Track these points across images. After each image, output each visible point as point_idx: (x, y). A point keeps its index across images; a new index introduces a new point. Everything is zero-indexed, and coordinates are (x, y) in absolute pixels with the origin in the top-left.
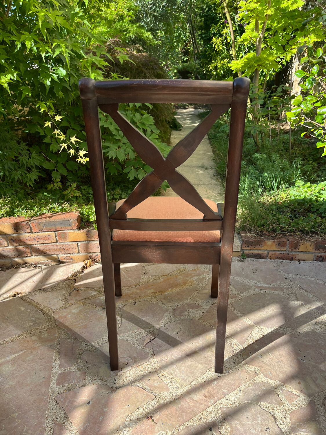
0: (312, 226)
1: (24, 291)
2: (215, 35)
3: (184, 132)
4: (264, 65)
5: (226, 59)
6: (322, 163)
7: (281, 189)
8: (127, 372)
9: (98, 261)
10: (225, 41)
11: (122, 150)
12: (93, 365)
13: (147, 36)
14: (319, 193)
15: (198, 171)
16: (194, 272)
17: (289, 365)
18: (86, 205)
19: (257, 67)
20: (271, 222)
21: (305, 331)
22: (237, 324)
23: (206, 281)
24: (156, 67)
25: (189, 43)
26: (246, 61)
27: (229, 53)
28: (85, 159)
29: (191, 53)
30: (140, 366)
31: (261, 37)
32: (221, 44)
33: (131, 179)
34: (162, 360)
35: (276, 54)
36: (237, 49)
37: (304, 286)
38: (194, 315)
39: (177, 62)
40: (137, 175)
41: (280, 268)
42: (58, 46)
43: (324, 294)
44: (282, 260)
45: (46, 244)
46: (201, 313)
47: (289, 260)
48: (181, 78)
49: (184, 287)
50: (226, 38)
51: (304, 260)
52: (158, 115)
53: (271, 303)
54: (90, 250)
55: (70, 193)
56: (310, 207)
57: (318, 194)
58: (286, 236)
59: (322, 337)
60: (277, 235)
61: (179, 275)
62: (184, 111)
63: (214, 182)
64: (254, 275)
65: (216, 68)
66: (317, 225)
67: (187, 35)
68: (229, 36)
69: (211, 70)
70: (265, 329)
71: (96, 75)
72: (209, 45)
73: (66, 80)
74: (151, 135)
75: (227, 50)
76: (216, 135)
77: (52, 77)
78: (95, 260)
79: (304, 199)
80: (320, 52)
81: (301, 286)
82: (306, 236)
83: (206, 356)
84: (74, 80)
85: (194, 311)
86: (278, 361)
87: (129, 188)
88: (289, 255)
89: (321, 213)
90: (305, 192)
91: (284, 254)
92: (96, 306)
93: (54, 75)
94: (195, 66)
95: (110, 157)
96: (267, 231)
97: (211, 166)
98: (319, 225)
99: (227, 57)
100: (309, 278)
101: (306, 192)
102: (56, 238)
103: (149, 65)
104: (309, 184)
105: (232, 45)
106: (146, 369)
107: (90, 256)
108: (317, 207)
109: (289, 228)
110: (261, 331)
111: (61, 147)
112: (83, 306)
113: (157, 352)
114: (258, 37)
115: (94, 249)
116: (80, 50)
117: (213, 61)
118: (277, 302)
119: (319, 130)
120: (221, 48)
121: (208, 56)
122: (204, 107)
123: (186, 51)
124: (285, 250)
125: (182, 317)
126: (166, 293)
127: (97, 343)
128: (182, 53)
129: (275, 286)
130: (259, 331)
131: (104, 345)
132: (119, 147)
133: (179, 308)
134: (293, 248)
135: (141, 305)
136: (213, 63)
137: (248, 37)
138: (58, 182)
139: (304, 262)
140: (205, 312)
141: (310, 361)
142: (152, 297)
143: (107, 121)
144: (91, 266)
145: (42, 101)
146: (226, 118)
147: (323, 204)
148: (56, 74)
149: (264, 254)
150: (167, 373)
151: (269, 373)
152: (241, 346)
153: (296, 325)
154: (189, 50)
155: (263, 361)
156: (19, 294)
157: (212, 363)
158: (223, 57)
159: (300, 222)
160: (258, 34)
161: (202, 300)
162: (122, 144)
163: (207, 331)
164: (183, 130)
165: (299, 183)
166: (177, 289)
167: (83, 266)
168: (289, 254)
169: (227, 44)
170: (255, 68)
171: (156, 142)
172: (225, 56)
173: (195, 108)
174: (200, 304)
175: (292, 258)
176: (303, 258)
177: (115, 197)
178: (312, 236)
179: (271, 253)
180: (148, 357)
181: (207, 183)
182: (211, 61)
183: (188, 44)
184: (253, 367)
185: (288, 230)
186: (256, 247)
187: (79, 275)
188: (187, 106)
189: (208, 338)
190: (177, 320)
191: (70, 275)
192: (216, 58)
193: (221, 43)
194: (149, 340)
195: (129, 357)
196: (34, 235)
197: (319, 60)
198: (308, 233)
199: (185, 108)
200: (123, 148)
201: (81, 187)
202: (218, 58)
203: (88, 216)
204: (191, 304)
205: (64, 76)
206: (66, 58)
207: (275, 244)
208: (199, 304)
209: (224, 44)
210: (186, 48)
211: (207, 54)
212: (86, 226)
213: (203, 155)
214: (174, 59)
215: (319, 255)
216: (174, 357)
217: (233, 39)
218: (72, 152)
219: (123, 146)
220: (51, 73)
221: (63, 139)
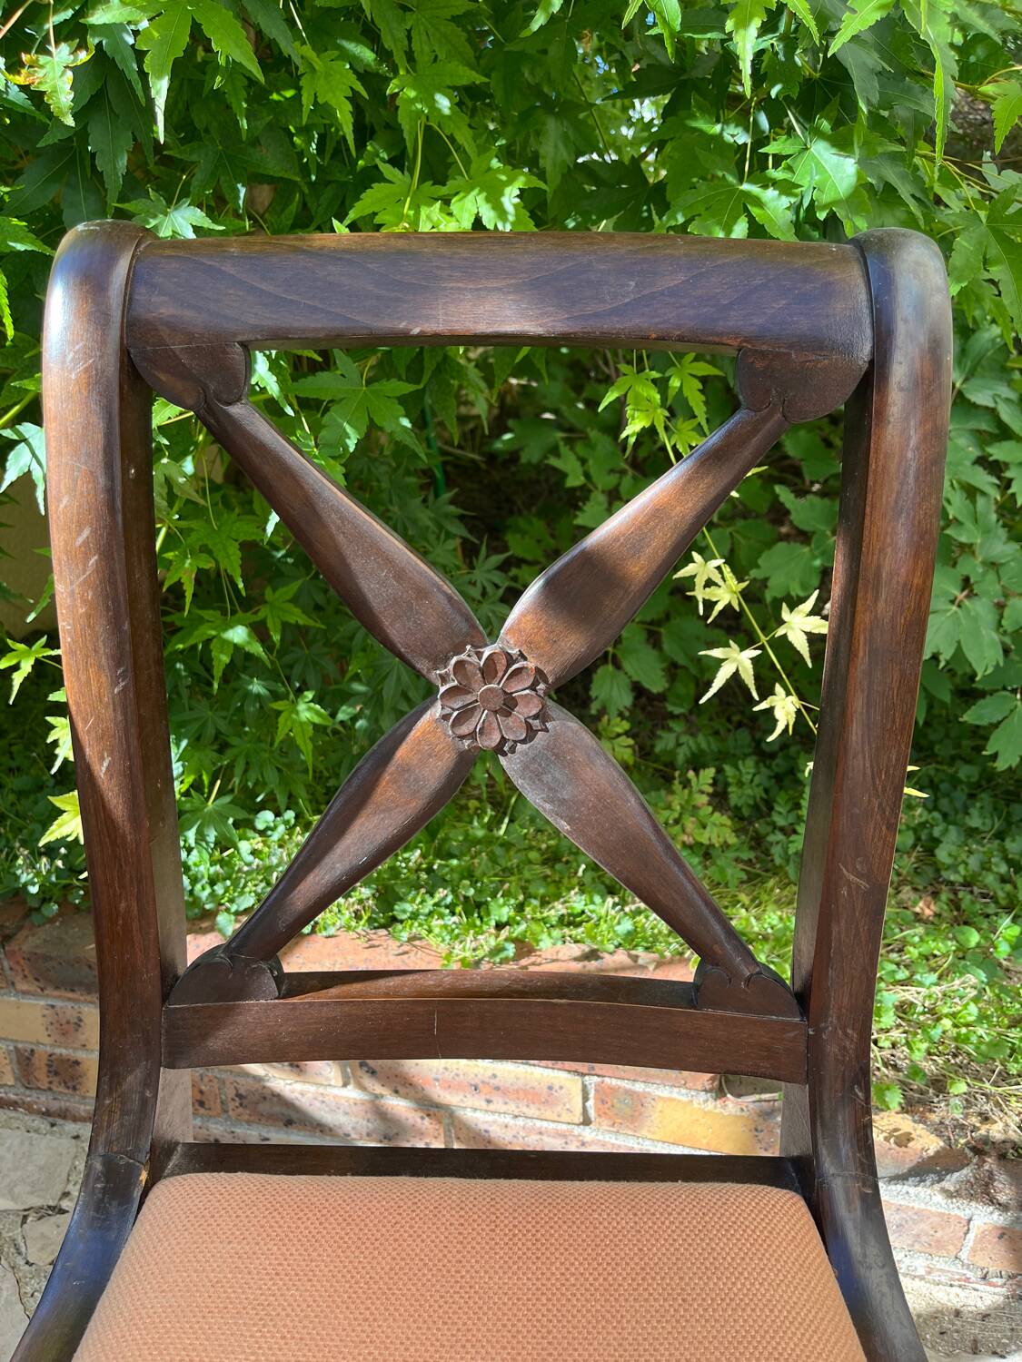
11: (981, 608)
33: (1001, 765)
45: (530, 1123)
55: (677, 821)
77: (755, 211)
93: (769, 195)
102: (584, 1108)
138: (619, 735)
145: (641, 370)
148: (786, 188)
196: (476, 1071)
205: (837, 202)
218: (784, 707)
219: (984, 575)
220: (746, 187)
221: (729, 607)
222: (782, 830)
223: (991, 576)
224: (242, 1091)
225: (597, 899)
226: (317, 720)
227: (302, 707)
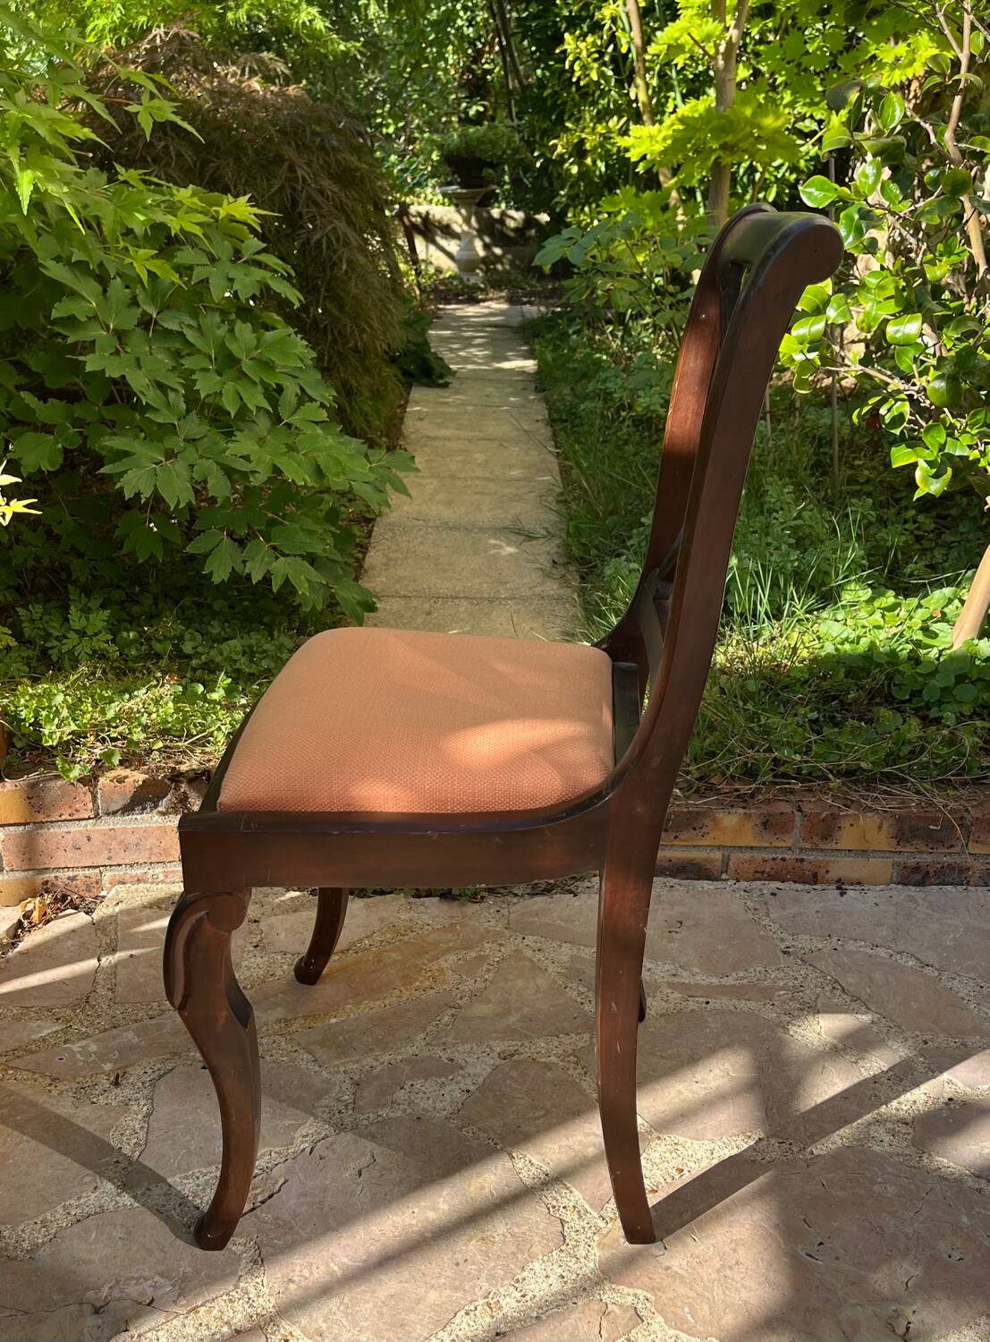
0: (888, 755)
2: (573, 22)
3: (458, 392)
4: (744, 145)
5: (615, 118)
6: (954, 518)
7: (788, 616)
8: (149, 1335)
9: (78, 902)
10: (611, 48)
11: (179, 466)
12: (14, 1312)
13: (304, 23)
14: (925, 630)
15: (495, 546)
16: (449, 936)
17: (762, 1279)
18: (35, 681)
19: (720, 153)
20: (742, 742)
21: (833, 1147)
22: (587, 1131)
23: (489, 970)
24: (335, 143)
25: (487, 49)
26: (679, 130)
27: (628, 94)
28: (7, 504)
29: (497, 86)
30: (202, 1309)
31: (734, 40)
32: (595, 60)
33: (216, 579)
34: (290, 1281)
35: (792, 105)
36: (654, 82)
37: (850, 980)
38: (431, 1101)
39: (444, 119)
40: (244, 562)
41: (767, 915)
43: (914, 1005)
44: (779, 884)
46: (457, 1094)
47: (804, 883)
48: (458, 184)
49: (406, 995)
50: (613, 39)
51: (859, 883)
52: (345, 326)
53: (723, 1047)
54: (45, 859)
56: (889, 686)
57: (919, 636)
58: (792, 792)
59: (890, 1169)
60: (758, 790)
61: (391, 950)
62: (471, 310)
63: (552, 588)
64: (671, 941)
65: (579, 151)
66: (906, 750)
67: (478, 19)
68: (623, 29)
69: (561, 155)
70: (688, 1144)
71: (38, 178)
72: (552, 63)
74: (298, 408)
75: (620, 83)
76: (576, 407)
78: (64, 897)
79: (870, 656)
80: (894, 111)
81: (836, 981)
82: (863, 793)
83: (459, 1257)
85: (429, 1086)
86: (723, 1266)
87: (214, 614)
88: (805, 863)
89: (928, 707)
90: (874, 627)
91: (784, 859)
92: (54, 1080)
94: (510, 138)
95: (128, 495)
96: (724, 774)
97: (546, 529)
98: (912, 752)
99: (618, 112)
100: (868, 950)
101: (878, 627)
103: (308, 133)
104: (890, 598)
105: (635, 64)
106: (226, 1319)
107: (47, 882)
108: (916, 681)
109: (806, 762)
110: (674, 1155)
113: (271, 1250)
114: (720, 37)
115: (60, 853)
117: (568, 125)
118: (743, 1043)
119: (896, 401)
120: (594, 76)
121: (549, 102)
122: (547, 298)
123: (478, 79)
124: (789, 846)
125: (384, 1112)
126: (333, 1021)
127: (39, 1226)
128: (461, 86)
129: (745, 982)
130: (668, 1155)
131: (68, 1231)
132: (170, 455)
133: (376, 1077)
134: (816, 839)
136: (568, 130)
137: (685, 39)
139: (858, 887)
140: (472, 1088)
141: (837, 1258)
142: (277, 1038)
144: (48, 921)
146: (618, 342)
147: (936, 671)
149: (712, 861)
150: (303, 1330)
151: (686, 1310)
152: (596, 1215)
153: (802, 1128)
154: (489, 77)
155: (667, 1268)
157: (478, 1282)
158: (604, 108)
159: (844, 739)
160: (721, 27)
161: (467, 1042)
162: (182, 445)
163: (471, 1159)
164: (455, 383)
165: (856, 593)
166: (378, 1003)
168: (802, 860)
169: (619, 61)
170: (713, 158)
171: (319, 435)
172: (612, 106)
173: (511, 300)
174: (458, 1058)
175: (815, 875)
176: (856, 875)
177: (158, 647)
178: (886, 792)
179: (736, 857)
180: (234, 1273)
181: (526, 592)
182: (560, 121)
183: (484, 52)
184: (631, 1291)
185: (799, 771)
186: (681, 837)
188: (482, 290)
189: (472, 1189)
190: (365, 1122)
192: (579, 112)
193: (596, 56)
195: (162, 1275)
197: (889, 140)
198: (874, 780)
199: (473, 301)
200: (184, 459)
201: (19, 609)
202: (588, 113)
203: (37, 724)
204: (422, 1061)
207: (749, 825)
208: (452, 1060)
209: (607, 58)
210: (474, 67)
211: (545, 94)
212: (27, 766)
213: (522, 483)
214: (431, 108)
215: (911, 862)
216: (336, 1268)
217: (638, 41)
222: (57, 638)
223: (190, 448)
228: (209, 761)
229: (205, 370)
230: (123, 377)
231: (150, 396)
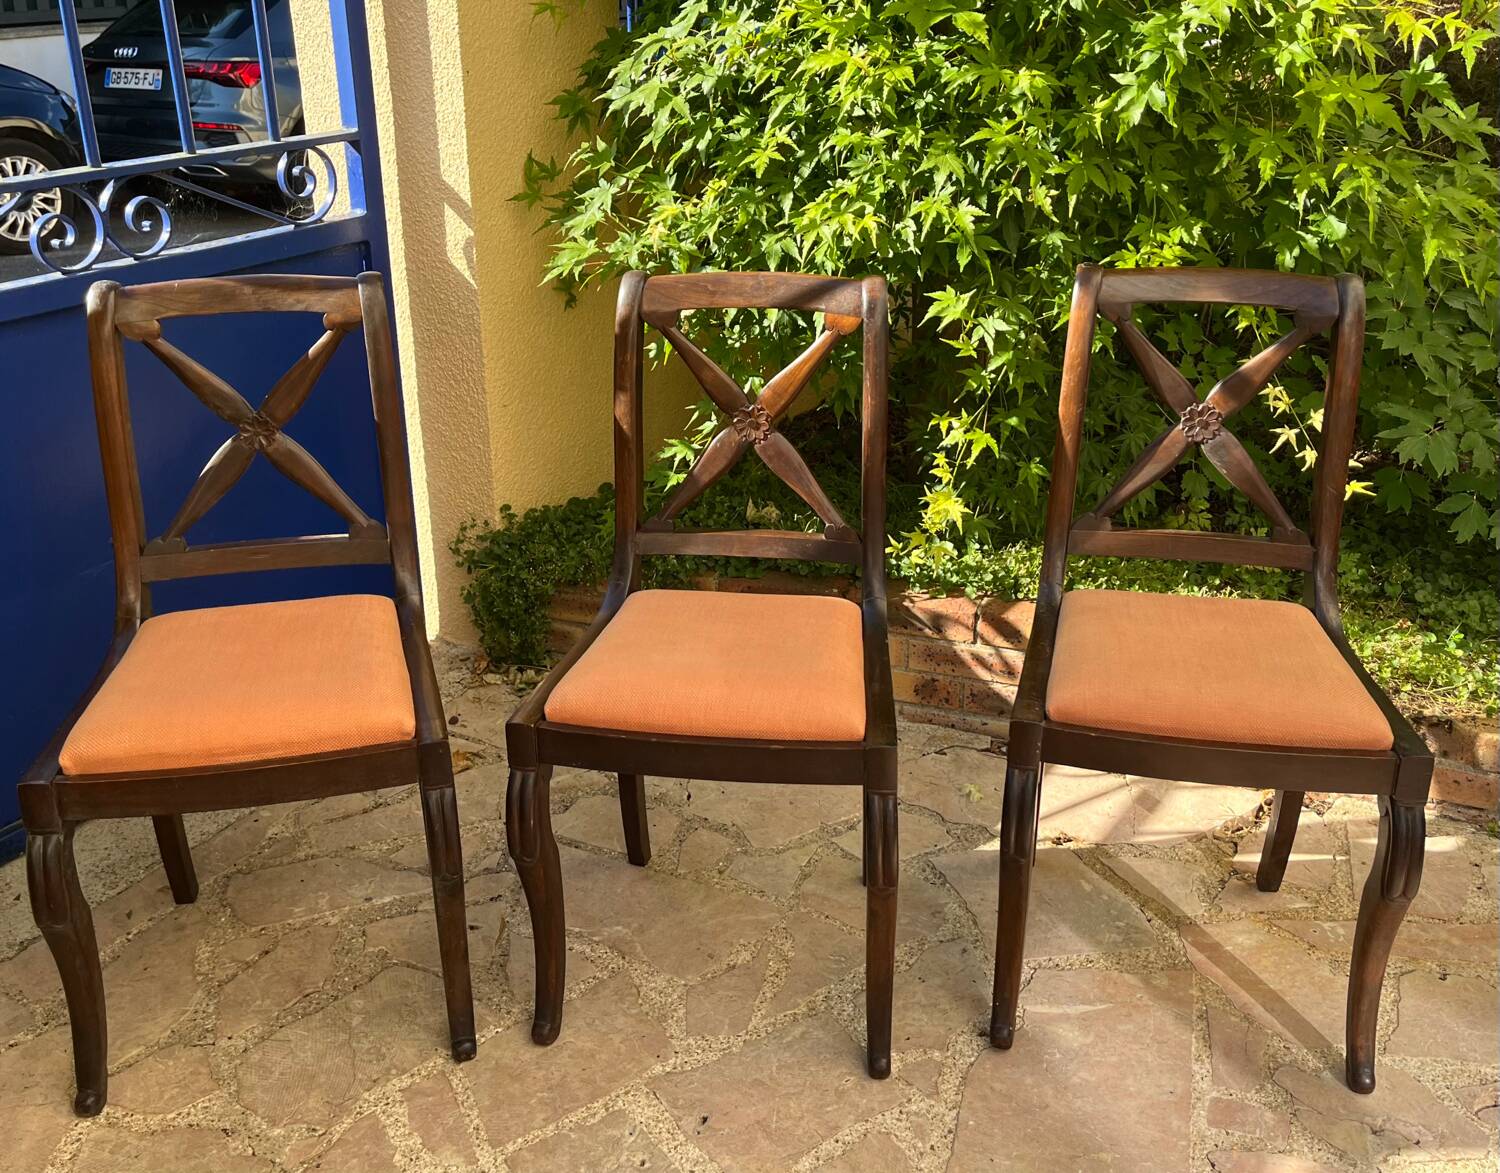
1: (1083, 835)
8: (1418, 1165)
11: (1447, 437)
12: (1311, 1109)
30: (1459, 1164)
33: (1460, 540)
40: (1490, 528)
42: (1352, 172)
73: (1342, 252)
77: (1303, 244)
84: (1361, 245)
92: (1311, 946)
93: (1308, 237)
95: (1403, 460)
111: (1278, 436)
112: (1269, 932)
116: (1414, 184)
132: (1440, 425)
135: (1466, 989)
138: (1202, 511)
143: (1406, 328)
148: (1315, 234)
156: (1069, 840)
162: (1450, 415)
167: (1258, 805)
180: (1483, 1146)
187: (1246, 830)
191: (1218, 824)
194: (1490, 1102)
195: (1424, 1127)
200: (1451, 429)
205: (1338, 240)
206: (1370, 208)
218: (1310, 456)
219: (1451, 418)
220: (1299, 232)
221: (1284, 411)
223: (1457, 419)
224: (975, 692)
225: (1196, 589)
226: (1040, 473)
227: (1033, 466)
228: (1450, 711)
229: (1484, 348)
230: (1411, 355)
231: (1431, 372)
